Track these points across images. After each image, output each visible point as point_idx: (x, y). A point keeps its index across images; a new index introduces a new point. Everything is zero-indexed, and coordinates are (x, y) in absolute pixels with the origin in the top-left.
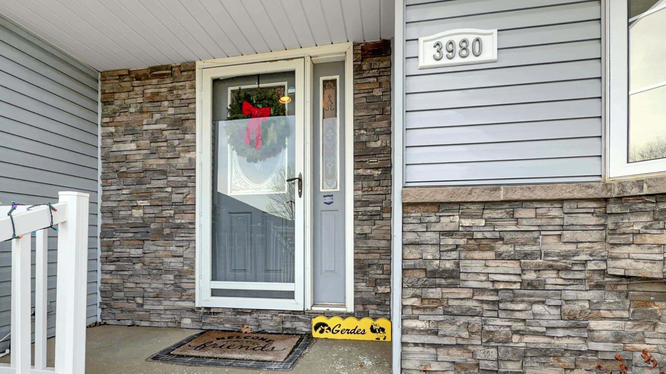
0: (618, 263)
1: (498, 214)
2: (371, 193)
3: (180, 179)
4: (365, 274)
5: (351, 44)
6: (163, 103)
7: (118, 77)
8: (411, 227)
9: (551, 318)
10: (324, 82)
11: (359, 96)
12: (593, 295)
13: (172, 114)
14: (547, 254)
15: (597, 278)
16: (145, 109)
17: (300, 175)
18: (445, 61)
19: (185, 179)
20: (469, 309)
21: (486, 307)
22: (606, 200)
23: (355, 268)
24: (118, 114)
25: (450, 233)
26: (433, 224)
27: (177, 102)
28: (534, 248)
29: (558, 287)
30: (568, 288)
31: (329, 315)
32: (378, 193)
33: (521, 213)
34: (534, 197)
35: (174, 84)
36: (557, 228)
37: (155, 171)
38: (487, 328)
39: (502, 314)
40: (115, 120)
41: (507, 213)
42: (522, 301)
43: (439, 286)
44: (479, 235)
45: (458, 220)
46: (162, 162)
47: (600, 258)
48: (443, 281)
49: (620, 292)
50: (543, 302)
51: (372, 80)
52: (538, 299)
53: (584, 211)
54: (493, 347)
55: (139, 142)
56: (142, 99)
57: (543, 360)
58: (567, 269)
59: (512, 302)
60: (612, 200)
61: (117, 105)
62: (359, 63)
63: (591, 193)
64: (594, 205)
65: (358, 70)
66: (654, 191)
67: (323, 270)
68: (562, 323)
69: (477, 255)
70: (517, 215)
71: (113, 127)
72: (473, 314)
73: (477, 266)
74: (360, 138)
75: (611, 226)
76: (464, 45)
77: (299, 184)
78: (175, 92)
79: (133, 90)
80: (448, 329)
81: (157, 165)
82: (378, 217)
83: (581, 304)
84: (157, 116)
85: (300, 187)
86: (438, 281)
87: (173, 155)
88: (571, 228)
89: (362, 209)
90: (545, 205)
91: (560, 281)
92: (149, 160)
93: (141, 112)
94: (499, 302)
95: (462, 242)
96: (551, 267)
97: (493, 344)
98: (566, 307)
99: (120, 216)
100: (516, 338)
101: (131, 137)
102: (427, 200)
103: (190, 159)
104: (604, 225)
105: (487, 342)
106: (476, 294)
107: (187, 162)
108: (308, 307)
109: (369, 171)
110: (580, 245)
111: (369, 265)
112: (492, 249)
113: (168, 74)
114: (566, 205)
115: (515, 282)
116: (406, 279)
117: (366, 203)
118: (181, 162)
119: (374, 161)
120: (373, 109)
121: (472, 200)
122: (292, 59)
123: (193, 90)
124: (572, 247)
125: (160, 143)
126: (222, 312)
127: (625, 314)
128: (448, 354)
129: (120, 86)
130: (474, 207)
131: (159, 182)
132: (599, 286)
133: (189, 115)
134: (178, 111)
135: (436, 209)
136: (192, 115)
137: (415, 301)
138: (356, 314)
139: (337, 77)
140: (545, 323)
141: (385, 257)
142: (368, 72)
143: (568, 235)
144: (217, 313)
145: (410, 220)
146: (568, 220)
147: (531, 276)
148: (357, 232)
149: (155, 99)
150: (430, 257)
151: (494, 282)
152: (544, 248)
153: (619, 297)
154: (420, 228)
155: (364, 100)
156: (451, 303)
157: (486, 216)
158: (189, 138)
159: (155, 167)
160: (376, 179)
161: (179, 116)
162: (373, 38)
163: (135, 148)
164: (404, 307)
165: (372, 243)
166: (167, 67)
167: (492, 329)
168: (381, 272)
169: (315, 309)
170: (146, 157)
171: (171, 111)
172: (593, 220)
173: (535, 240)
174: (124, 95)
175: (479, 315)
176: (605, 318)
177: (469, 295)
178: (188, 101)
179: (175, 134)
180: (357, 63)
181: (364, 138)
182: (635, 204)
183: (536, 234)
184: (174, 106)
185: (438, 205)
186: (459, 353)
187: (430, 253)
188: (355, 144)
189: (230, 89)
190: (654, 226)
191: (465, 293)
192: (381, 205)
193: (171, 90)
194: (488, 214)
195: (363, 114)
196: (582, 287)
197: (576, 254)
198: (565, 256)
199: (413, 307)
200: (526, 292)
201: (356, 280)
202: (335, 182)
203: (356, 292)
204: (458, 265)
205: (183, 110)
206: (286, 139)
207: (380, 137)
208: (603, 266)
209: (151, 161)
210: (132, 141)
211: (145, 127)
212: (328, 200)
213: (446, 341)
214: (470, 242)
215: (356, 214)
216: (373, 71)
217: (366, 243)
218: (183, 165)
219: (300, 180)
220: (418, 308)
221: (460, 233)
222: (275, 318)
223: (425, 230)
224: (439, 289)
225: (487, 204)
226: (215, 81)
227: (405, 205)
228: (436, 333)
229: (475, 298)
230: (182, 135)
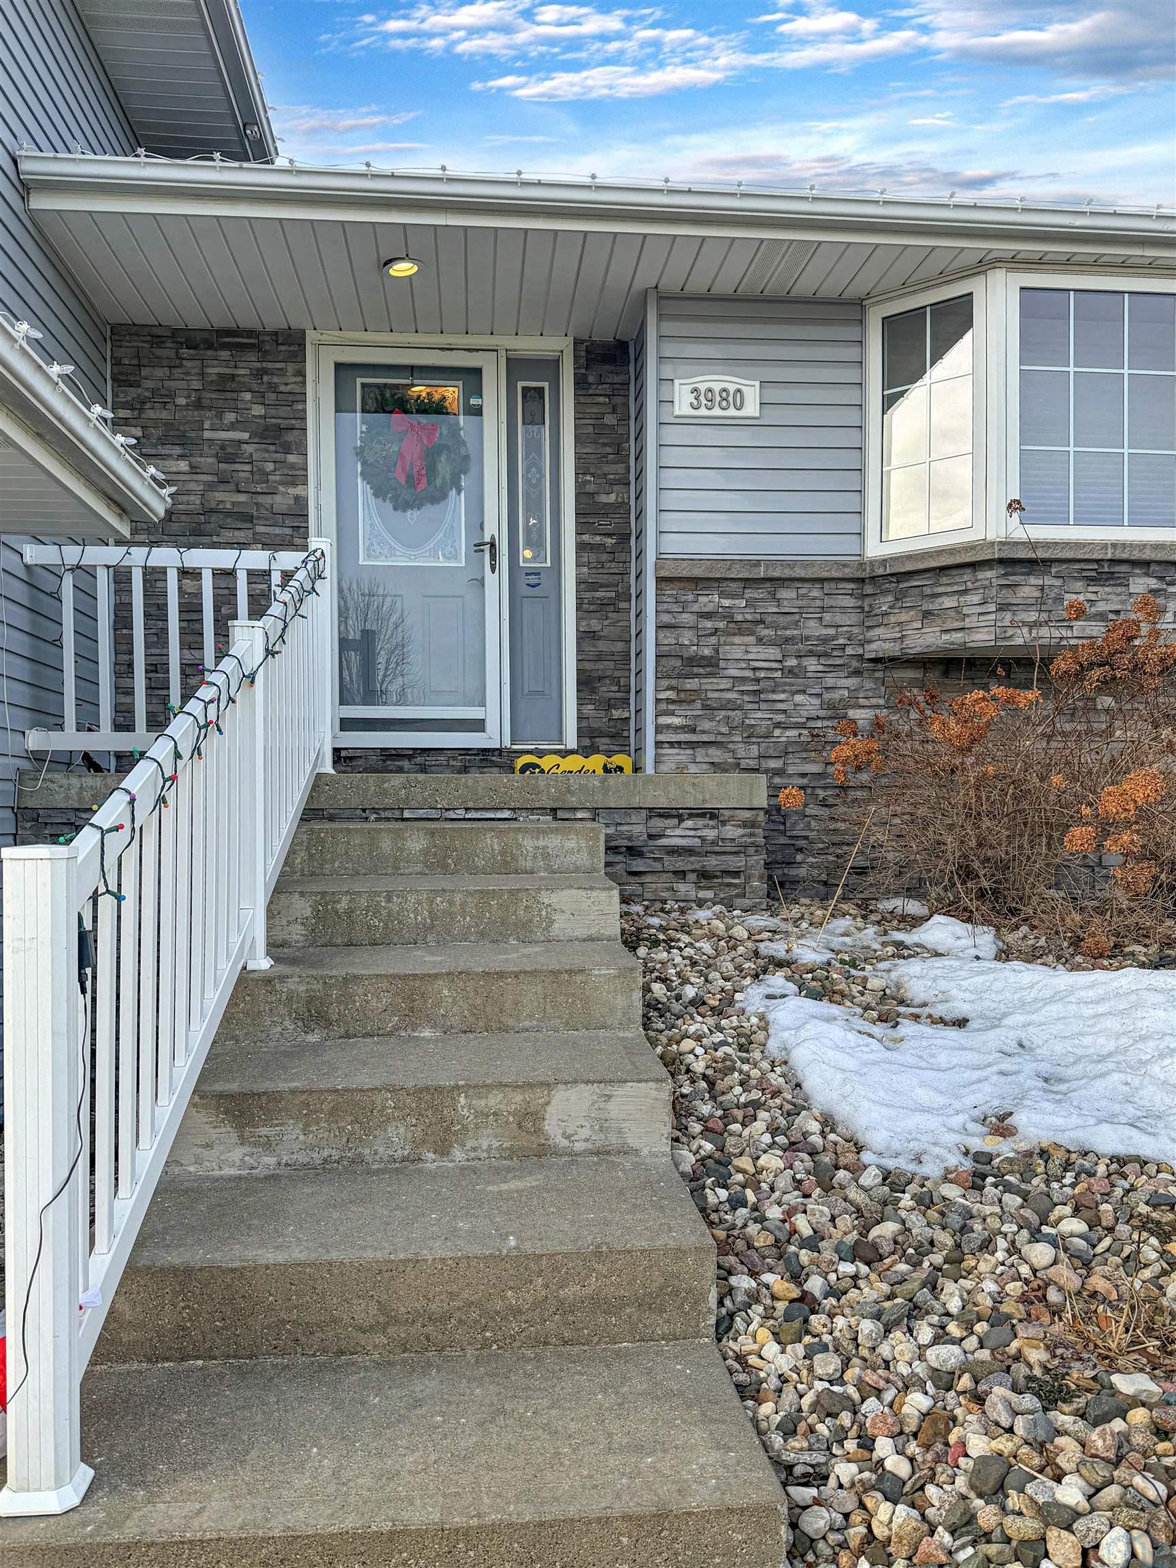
0: (874, 646)
1: (759, 593)
2: (600, 571)
3: (277, 531)
4: (593, 691)
5: (570, 340)
6: (243, 394)
7: (148, 338)
8: (665, 606)
9: (810, 708)
10: (524, 388)
11: (583, 422)
12: (852, 682)
13: (260, 416)
14: (807, 638)
15: (855, 664)
16: (206, 402)
17: (493, 537)
18: (703, 412)
19: (288, 531)
20: (729, 701)
21: (746, 698)
22: (862, 580)
23: (579, 682)
24: (148, 405)
25: (708, 615)
26: (690, 604)
27: (271, 397)
28: (796, 632)
29: (819, 675)
30: (829, 675)
31: (541, 754)
32: (611, 571)
33: (785, 594)
34: (794, 575)
35: (265, 365)
36: (818, 610)
37: (228, 514)
38: (747, 721)
39: (764, 706)
40: (143, 416)
41: (769, 593)
42: (784, 691)
43: (697, 676)
44: (739, 618)
45: (717, 600)
46: (242, 498)
47: (857, 642)
48: (701, 671)
49: (877, 679)
50: (804, 692)
51: (601, 399)
52: (799, 688)
53: (843, 592)
54: (754, 743)
55: (193, 459)
56: (201, 383)
57: (804, 755)
58: (826, 655)
59: (774, 692)
60: (867, 581)
61: (147, 389)
62: (583, 371)
63: (847, 573)
64: (852, 586)
65: (580, 383)
66: (894, 571)
67: (526, 691)
68: (822, 713)
69: (737, 640)
70: (778, 596)
71: (139, 428)
72: (733, 707)
73: (737, 653)
74: (585, 487)
75: (867, 609)
76: (724, 394)
77: (491, 552)
78: (265, 378)
79: (181, 366)
80: (706, 725)
81: (233, 503)
82: (612, 608)
83: (841, 692)
84: (230, 417)
85: (493, 557)
86: (695, 670)
87: (266, 488)
88: (831, 610)
89: (588, 595)
90: (807, 585)
91: (820, 668)
92: (216, 494)
93: (198, 405)
94: (759, 692)
95: (721, 625)
96: (811, 654)
97: (754, 740)
98: (826, 696)
99: (157, 590)
100: (777, 732)
101: (177, 451)
102: (685, 574)
103: (297, 498)
104: (861, 607)
105: (748, 737)
106: (736, 684)
107: (292, 502)
108: (507, 743)
109: (598, 538)
110: (840, 629)
111: (600, 679)
112: (752, 633)
113: (253, 345)
114: (826, 585)
115: (776, 670)
116: (660, 668)
117: (594, 586)
118: (281, 501)
119: (607, 524)
120: (605, 445)
121: (732, 576)
122: (478, 350)
123: (300, 379)
124: (832, 631)
125: (237, 465)
126: (361, 757)
127: (881, 702)
128: (707, 755)
129: (153, 354)
130: (733, 585)
131: (237, 533)
132: (857, 673)
133: (293, 421)
134: (273, 412)
135: (693, 587)
136: (299, 421)
137: (671, 694)
138: (580, 751)
139: (546, 385)
140: (805, 714)
141: (622, 666)
142: (595, 386)
143: (827, 617)
144: (351, 758)
145: (665, 599)
146: (829, 602)
147: (792, 662)
148: (582, 629)
149: (226, 384)
150: (687, 643)
151: (754, 669)
152: (806, 632)
153: (876, 684)
154: (675, 608)
155: (590, 430)
156: (710, 695)
157: (747, 596)
158: (293, 461)
159: (228, 506)
160: (609, 550)
161: (273, 421)
162: (605, 334)
163: (187, 468)
164: (658, 701)
165: (602, 646)
166: (251, 333)
167: (753, 722)
168: (616, 688)
169: (514, 747)
170: (210, 487)
171: (258, 410)
172: (849, 602)
173: (797, 623)
174: (160, 372)
175: (740, 708)
176: (863, 707)
177: (728, 686)
178: (291, 398)
179: (267, 451)
180: (579, 371)
181: (590, 488)
182: (884, 584)
183: (797, 617)
184: (266, 402)
185: (696, 581)
186: (719, 753)
187: (687, 637)
188: (578, 495)
189: (359, 381)
190: (897, 606)
191: (725, 684)
192: (616, 589)
193: (259, 373)
194: (749, 593)
195: (589, 451)
196: (841, 674)
197: (835, 638)
198: (825, 640)
199: (669, 701)
200: (787, 680)
201: (581, 701)
202: (543, 553)
203: (580, 718)
204: (717, 651)
205: (284, 411)
206: (463, 476)
207: (616, 488)
208: (860, 651)
209: (219, 496)
210: (182, 457)
211: (207, 435)
212: (533, 579)
213: (705, 738)
214: (731, 625)
215: (579, 601)
216: (604, 386)
217: (594, 646)
218: (284, 507)
219: (493, 545)
220: (673, 702)
221: (719, 615)
222: (452, 763)
223: (681, 610)
224: (697, 680)
225: (747, 582)
226: (338, 366)
227: (660, 580)
228: (693, 730)
229: (735, 689)
230: (283, 455)
